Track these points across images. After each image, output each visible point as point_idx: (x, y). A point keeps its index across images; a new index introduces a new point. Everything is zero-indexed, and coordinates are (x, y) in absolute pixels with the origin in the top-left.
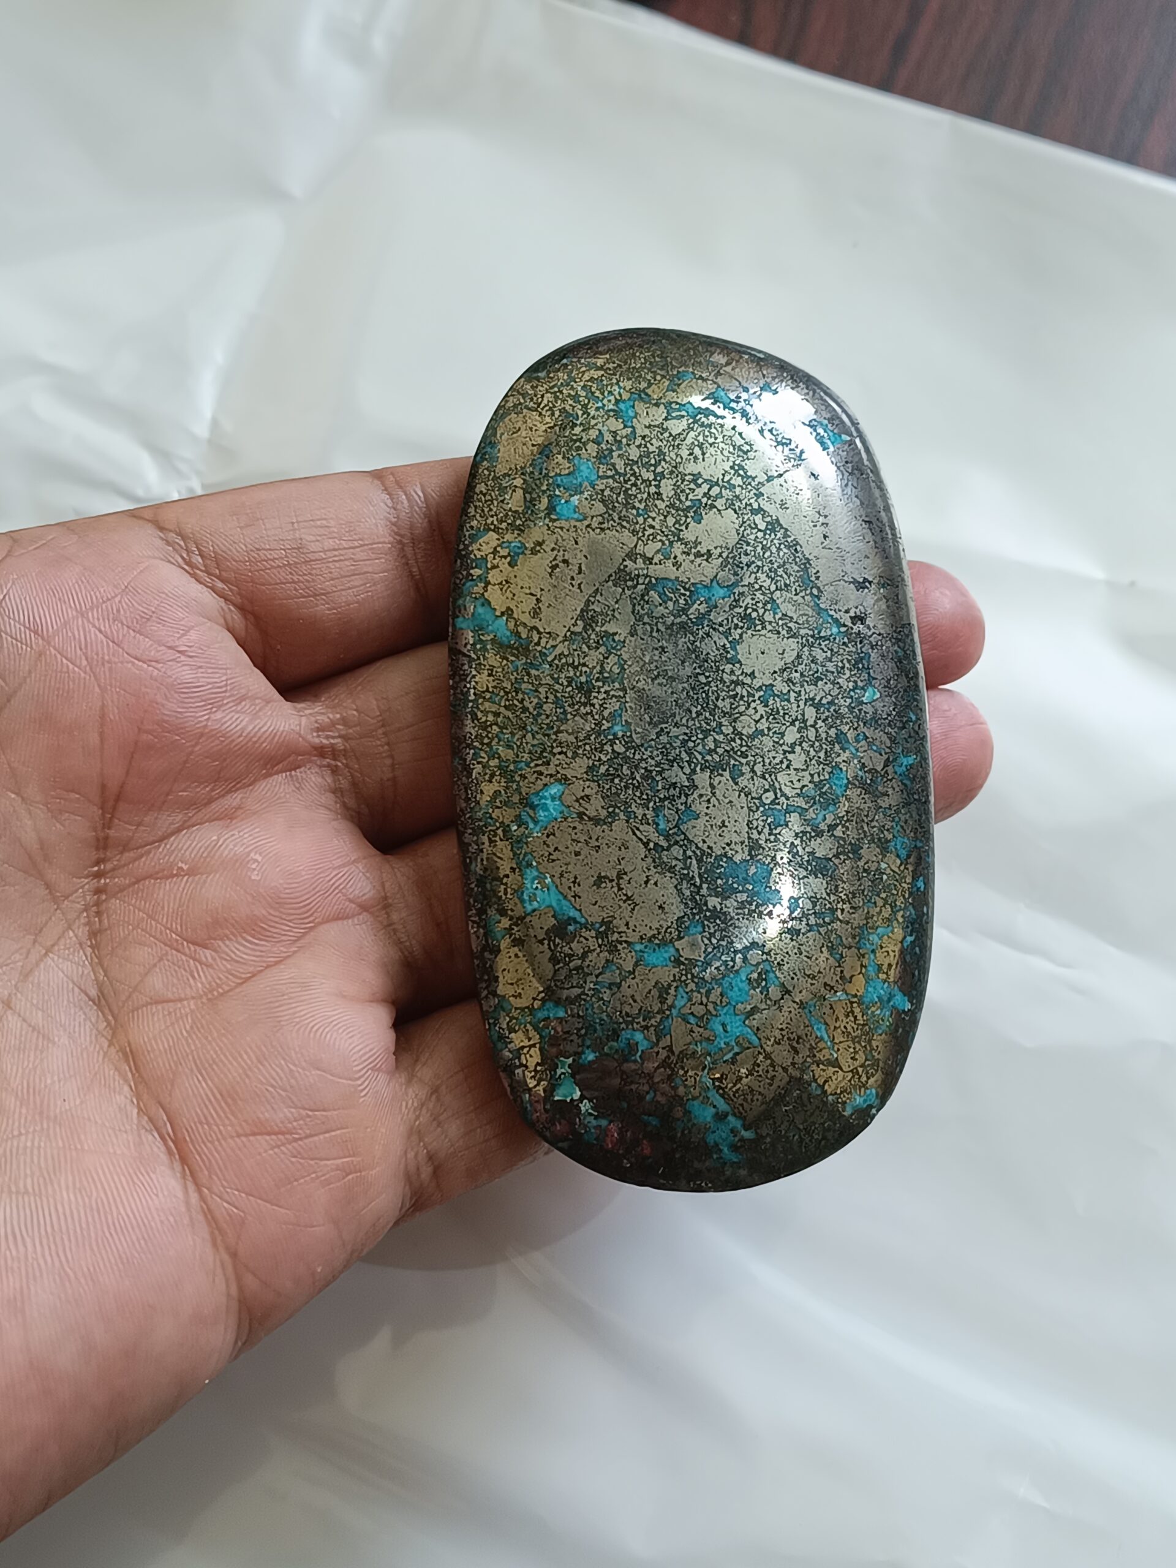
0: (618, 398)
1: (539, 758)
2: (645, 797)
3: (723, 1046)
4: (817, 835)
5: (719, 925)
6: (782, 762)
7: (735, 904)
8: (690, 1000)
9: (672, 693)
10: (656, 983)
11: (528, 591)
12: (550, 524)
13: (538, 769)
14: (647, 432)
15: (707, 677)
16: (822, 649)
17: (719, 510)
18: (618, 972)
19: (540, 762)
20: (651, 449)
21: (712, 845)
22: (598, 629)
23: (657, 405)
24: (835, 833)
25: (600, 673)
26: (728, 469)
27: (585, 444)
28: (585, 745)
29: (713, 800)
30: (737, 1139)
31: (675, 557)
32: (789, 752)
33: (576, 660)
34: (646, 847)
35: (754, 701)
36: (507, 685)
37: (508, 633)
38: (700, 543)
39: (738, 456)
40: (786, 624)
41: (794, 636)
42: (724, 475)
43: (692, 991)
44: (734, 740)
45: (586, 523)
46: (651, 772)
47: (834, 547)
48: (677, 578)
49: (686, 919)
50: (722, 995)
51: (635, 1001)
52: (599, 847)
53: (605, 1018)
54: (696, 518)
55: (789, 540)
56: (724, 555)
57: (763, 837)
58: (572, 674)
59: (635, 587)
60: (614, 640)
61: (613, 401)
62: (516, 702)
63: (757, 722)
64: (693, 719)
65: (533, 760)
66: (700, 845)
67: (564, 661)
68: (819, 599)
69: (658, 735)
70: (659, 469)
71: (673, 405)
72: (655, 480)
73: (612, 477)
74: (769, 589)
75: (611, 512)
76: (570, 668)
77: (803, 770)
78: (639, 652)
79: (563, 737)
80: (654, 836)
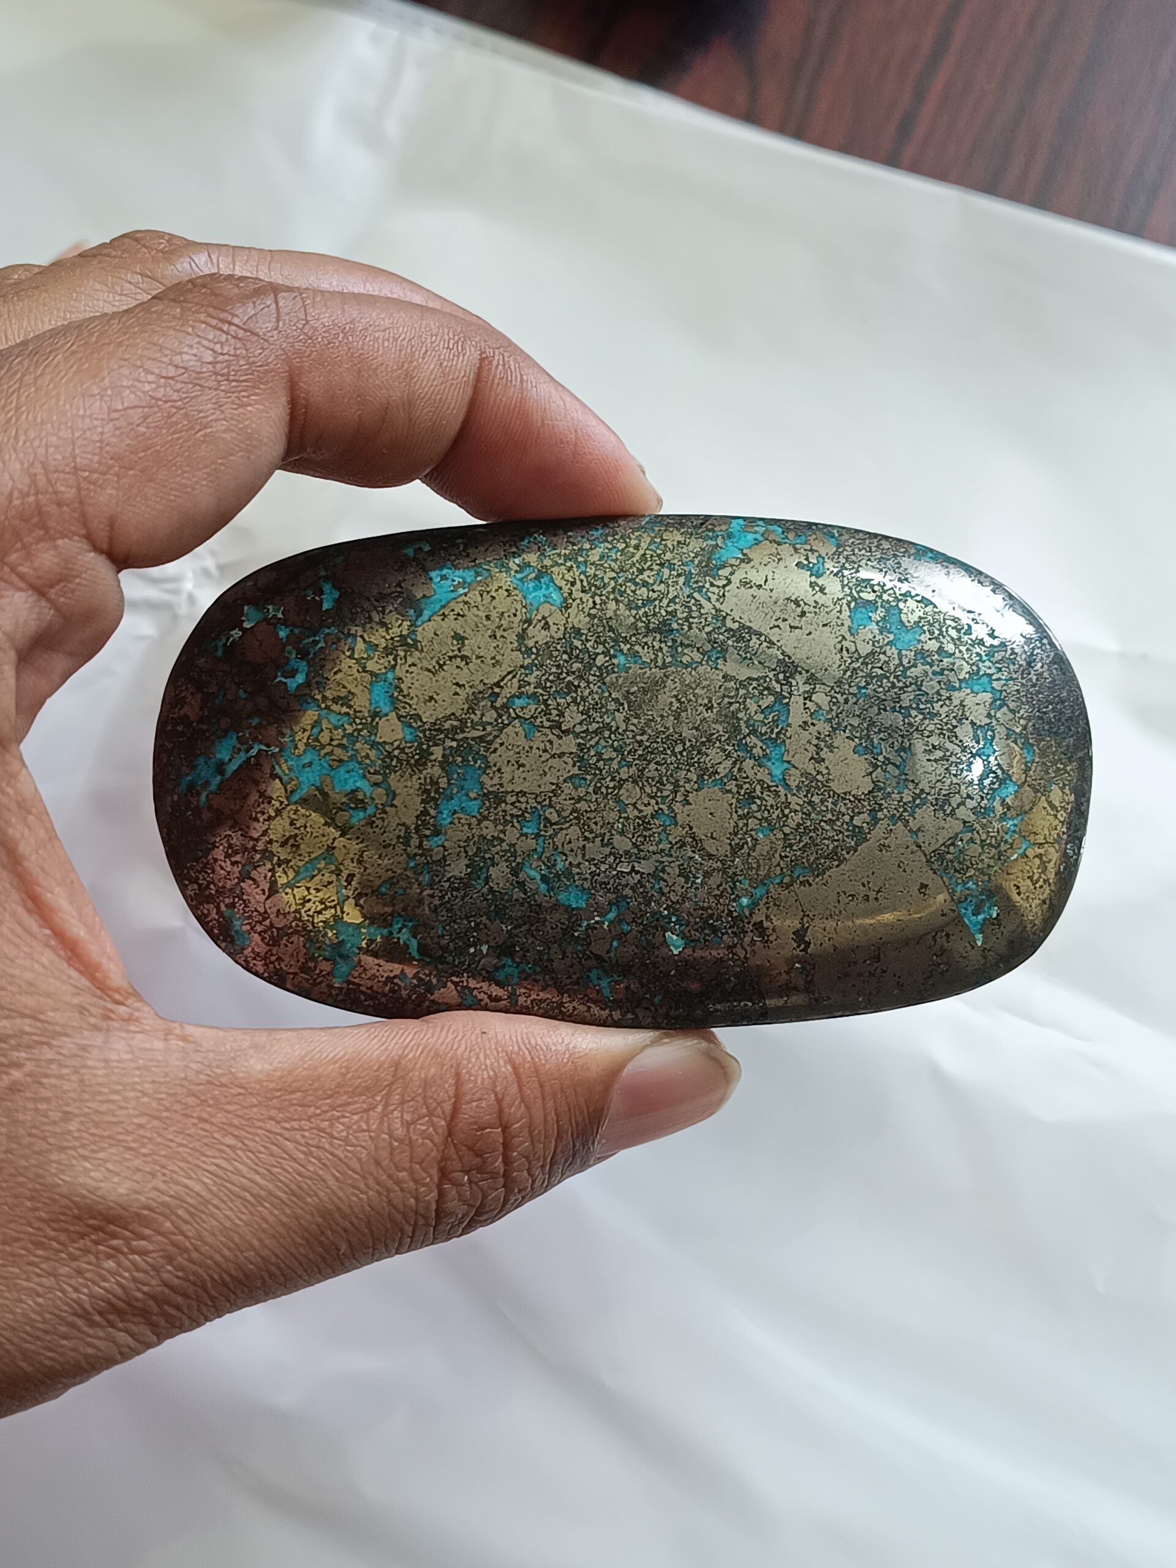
0: (994, 677)
1: (589, 583)
2: (548, 684)
3: (290, 763)
4: (512, 869)
5: (413, 757)
6: (591, 832)
7: (436, 775)
8: (336, 728)
9: (662, 716)
10: (353, 694)
11: (769, 578)
12: (845, 601)
13: (578, 582)
14: (956, 702)
15: (681, 753)
16: (720, 885)
17: (871, 773)
18: (365, 656)
19: (585, 584)
20: (937, 706)
21: (498, 753)
22: (730, 642)
23: (989, 716)
24: (517, 890)
25: (682, 644)
26: (920, 786)
27: (936, 638)
28: (604, 626)
29: (546, 756)
30: (199, 788)
31: (813, 724)
32: (602, 840)
33: (696, 620)
34: (495, 684)
35: (657, 803)
36: (668, 556)
37: (723, 559)
38: (832, 751)
39: (936, 799)
40: (747, 843)
41: (734, 853)
42: (913, 781)
43: (345, 730)
44: (613, 779)
45: (847, 636)
46: (576, 692)
47: (841, 906)
48: (789, 725)
49: (419, 723)
50: (341, 761)
51: (335, 673)
52: (495, 637)
53: (320, 645)
54: (860, 749)
55: (844, 852)
56: (819, 777)
57: (509, 807)
58: (680, 615)
59: (778, 681)
60: (718, 658)
61: (988, 671)
62: (649, 563)
63: (634, 805)
64: (634, 737)
65: (587, 577)
66: (499, 741)
67: (694, 608)
68: (779, 884)
69: (616, 700)
70: (914, 713)
71: (990, 733)
72: (900, 707)
73: (901, 664)
74: (784, 825)
75: (861, 660)
76: (685, 614)
77: (584, 855)
78: (705, 683)
79: (612, 605)
80: (506, 693)
